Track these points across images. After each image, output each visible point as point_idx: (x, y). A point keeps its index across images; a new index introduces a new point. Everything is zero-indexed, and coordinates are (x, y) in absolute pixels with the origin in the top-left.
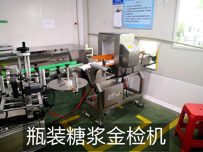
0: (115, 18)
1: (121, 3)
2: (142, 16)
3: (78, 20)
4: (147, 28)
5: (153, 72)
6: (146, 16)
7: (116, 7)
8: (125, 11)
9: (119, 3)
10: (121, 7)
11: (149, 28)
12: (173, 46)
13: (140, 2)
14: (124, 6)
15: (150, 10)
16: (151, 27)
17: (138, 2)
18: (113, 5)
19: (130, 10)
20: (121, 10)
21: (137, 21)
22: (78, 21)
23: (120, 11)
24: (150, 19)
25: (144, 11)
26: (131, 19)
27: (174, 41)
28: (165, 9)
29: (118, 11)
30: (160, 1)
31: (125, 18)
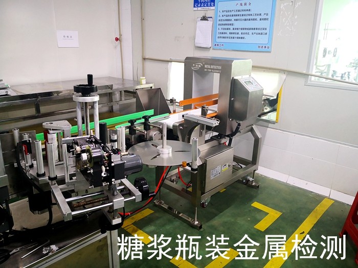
0: (198, 32)
1: (211, 5)
2: (252, 29)
3: (121, 33)
4: (261, 49)
5: (270, 125)
6: (259, 29)
7: (201, 11)
8: (219, 18)
9: (205, 4)
10: (210, 11)
11: (264, 49)
12: (309, 82)
13: (248, 4)
14: (216, 11)
15: (267, 19)
16: (268, 48)
17: (243, 5)
18: (194, 7)
19: (228, 18)
20: (211, 17)
21: (242, 38)
22: (120, 35)
23: (208, 19)
24: (266, 34)
25: (256, 19)
26: (230, 33)
27: (310, 73)
28: (296, 17)
29: (204, 18)
30: (285, 4)
31: (218, 31)
